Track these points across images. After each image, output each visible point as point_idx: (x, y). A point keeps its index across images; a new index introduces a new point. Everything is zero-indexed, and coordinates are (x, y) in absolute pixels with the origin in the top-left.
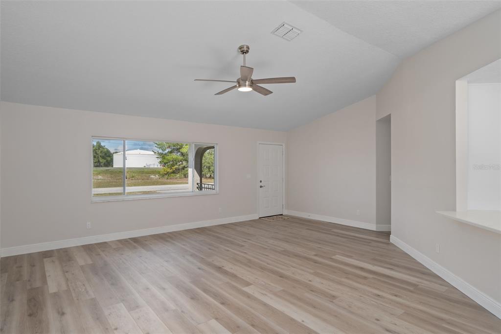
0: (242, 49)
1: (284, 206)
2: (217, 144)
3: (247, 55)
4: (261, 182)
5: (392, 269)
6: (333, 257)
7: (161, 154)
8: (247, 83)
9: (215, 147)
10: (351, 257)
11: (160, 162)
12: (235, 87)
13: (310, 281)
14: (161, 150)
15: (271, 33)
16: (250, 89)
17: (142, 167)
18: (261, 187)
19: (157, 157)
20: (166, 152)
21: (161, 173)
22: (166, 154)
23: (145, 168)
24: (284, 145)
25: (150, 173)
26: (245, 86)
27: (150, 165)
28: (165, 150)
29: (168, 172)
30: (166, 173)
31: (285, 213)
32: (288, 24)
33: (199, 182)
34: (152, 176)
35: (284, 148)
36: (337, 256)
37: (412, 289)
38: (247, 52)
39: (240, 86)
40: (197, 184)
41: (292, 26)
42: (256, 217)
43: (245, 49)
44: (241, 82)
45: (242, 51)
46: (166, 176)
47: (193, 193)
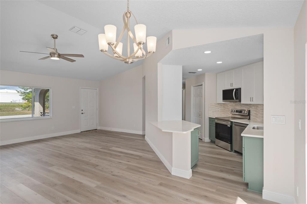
0: (53, 36)
1: (98, 124)
2: (51, 88)
3: (56, 40)
4: (82, 110)
5: (135, 151)
6: (110, 148)
7: (24, 93)
8: (56, 55)
9: (50, 90)
10: (119, 147)
11: (23, 98)
12: (49, 57)
13: (90, 160)
14: (23, 90)
15: (69, 30)
16: (58, 59)
17: (10, 102)
18: (82, 113)
19: (20, 95)
20: (28, 91)
21: (23, 106)
22: (28, 93)
23: (11, 103)
24: (98, 89)
25: (15, 107)
26: (55, 57)
27: (16, 101)
28: (27, 89)
29: (30, 106)
30: (27, 106)
31: (99, 128)
32: (77, 27)
33: (42, 111)
34: (17, 109)
35: (98, 91)
36: (113, 148)
37: (138, 158)
38: (57, 38)
39: (51, 57)
40: (41, 113)
41: (79, 28)
42: (79, 131)
43: (55, 36)
44: (52, 55)
45: (53, 37)
46: (28, 109)
47: (32, 118)
